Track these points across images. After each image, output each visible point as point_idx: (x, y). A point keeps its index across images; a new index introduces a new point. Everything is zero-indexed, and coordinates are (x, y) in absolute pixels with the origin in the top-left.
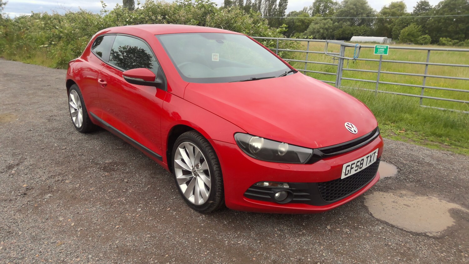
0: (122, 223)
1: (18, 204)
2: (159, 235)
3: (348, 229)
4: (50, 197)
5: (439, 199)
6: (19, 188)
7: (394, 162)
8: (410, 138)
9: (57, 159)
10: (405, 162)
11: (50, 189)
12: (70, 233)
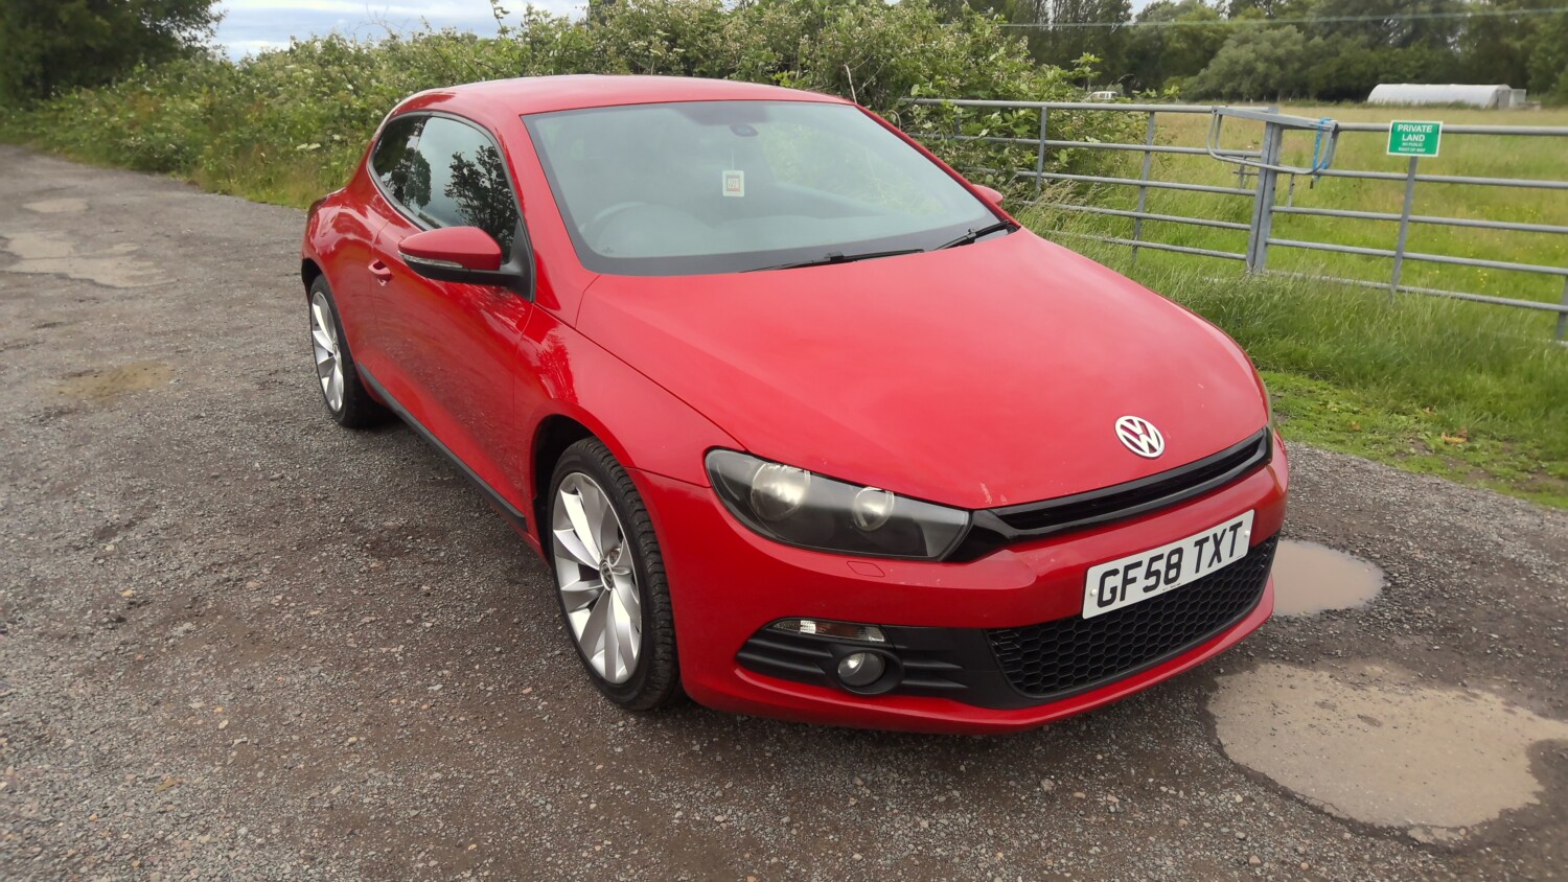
0: (369, 731)
1: (93, 651)
2: (470, 777)
3: (1116, 794)
4: (188, 631)
5: (1503, 703)
6: (111, 601)
7: (1378, 556)
8: (1479, 465)
9: (245, 511)
10: (1420, 556)
11: (192, 609)
12: (207, 752)
